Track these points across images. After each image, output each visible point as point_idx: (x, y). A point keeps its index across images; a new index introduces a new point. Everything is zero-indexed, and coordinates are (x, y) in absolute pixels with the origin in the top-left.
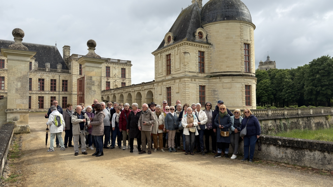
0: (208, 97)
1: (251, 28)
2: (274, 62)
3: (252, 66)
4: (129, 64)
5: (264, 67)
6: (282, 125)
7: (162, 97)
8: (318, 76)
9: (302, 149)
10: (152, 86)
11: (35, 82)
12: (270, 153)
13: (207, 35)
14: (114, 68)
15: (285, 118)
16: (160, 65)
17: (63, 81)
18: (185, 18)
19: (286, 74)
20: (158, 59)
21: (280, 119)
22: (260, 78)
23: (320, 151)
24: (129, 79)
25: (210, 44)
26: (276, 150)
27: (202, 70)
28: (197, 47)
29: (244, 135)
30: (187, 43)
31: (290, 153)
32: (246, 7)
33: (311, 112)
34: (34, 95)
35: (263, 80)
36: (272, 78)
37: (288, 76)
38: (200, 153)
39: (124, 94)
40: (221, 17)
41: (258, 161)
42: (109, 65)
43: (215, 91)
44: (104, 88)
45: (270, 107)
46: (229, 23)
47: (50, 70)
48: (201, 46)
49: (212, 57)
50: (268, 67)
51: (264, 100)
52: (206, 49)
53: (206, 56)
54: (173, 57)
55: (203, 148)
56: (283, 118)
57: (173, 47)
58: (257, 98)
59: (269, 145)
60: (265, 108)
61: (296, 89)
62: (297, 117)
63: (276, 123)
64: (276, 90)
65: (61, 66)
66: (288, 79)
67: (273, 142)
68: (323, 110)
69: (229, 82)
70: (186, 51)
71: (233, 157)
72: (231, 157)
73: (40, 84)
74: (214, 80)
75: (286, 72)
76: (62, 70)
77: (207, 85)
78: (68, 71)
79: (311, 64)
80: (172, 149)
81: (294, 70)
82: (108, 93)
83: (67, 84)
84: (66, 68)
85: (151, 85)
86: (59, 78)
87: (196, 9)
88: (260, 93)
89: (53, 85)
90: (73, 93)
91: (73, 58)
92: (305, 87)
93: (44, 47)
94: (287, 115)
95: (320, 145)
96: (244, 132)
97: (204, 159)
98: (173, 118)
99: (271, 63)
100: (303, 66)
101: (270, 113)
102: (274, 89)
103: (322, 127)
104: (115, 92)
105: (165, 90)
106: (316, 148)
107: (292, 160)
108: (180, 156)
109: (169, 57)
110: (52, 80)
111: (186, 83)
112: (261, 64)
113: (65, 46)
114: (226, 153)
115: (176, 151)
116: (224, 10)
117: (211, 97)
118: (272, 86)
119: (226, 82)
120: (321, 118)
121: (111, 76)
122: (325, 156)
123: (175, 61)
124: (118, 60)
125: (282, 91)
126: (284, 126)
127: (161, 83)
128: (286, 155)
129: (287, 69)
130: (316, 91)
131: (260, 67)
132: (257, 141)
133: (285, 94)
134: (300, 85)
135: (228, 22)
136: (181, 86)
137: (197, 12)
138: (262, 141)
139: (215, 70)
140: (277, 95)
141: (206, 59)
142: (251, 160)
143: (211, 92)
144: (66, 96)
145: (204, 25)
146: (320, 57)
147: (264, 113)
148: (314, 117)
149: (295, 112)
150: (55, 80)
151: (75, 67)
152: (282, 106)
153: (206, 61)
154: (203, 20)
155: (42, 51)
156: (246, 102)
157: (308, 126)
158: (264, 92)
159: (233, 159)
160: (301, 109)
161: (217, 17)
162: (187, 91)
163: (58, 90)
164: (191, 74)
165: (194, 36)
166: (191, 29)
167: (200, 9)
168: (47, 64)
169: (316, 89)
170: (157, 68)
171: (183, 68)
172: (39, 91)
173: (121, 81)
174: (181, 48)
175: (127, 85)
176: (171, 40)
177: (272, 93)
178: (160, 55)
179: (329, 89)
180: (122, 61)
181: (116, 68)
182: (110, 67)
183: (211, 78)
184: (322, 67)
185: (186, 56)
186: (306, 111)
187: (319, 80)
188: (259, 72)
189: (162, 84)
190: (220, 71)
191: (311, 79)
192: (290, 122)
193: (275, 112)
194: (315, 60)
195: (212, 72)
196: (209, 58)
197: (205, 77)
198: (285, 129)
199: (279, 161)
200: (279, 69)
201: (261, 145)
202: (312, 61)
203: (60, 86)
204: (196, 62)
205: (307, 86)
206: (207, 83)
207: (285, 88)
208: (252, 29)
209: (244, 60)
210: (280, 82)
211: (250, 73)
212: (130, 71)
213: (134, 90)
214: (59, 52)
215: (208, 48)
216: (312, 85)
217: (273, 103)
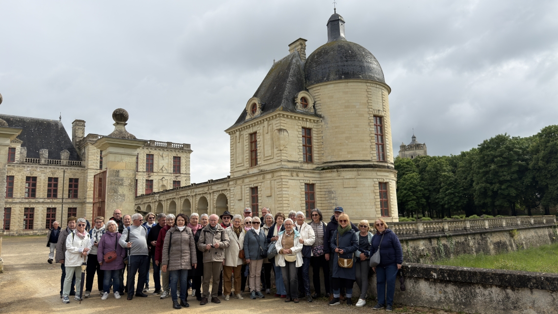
0: (320, 202)
1: (383, 91)
2: (424, 144)
3: (388, 151)
4: (186, 149)
5: (407, 153)
6: (442, 248)
7: (243, 203)
8: (493, 167)
9: (470, 284)
10: (225, 186)
11: (19, 182)
12: (421, 294)
13: (315, 102)
14: (160, 157)
15: (446, 237)
16: (239, 150)
17: (71, 180)
18: (278, 75)
19: (443, 164)
20: (236, 140)
21: (438, 238)
22: (402, 170)
23: (500, 286)
24: (185, 175)
25: (320, 116)
26: (429, 289)
27: (309, 158)
28: (299, 122)
29: (376, 263)
30: (283, 115)
31: (452, 292)
32: (375, 58)
33: (487, 224)
34: (18, 206)
35: (407, 174)
36: (422, 171)
37: (446, 166)
38: (305, 298)
39: (176, 201)
40: (336, 74)
41: (401, 309)
42: (153, 152)
43: (330, 192)
44: (141, 190)
45: (421, 218)
46: (349, 84)
47: (48, 161)
48: (306, 119)
49: (323, 138)
50: (414, 153)
51: (411, 207)
52: (313, 124)
53: (314, 135)
54: (261, 137)
55: (309, 288)
56: (443, 237)
57: (260, 121)
58: (398, 204)
59: (417, 279)
60: (413, 221)
61: (461, 188)
62: (465, 233)
63: (431, 245)
64: (430, 191)
65: (69, 155)
66: (447, 172)
67: (423, 274)
68: (504, 222)
69: (353, 177)
70: (282, 127)
71: (360, 303)
72: (356, 303)
73: (29, 186)
74: (329, 175)
75: (443, 160)
76: (70, 161)
77: (318, 182)
78: (80, 163)
79: (481, 148)
80: (257, 294)
81: (455, 158)
82: (150, 200)
83: (76, 186)
84: (77, 156)
85: (224, 184)
86: (63, 174)
87: (296, 61)
88: (403, 196)
89: (53, 188)
90: (87, 201)
91: (90, 141)
92: (474, 184)
93: (39, 122)
94: (449, 230)
95: (499, 276)
96: (376, 258)
97: (312, 309)
98: (258, 238)
99: (418, 146)
100: (469, 151)
101: (421, 227)
102: (426, 189)
103: (505, 249)
104: (162, 198)
105: (248, 191)
106: (492, 282)
107: (456, 304)
108: (269, 305)
109: (254, 137)
110: (50, 179)
111: (283, 180)
112: (403, 148)
113: (76, 121)
114: (348, 296)
115: (263, 298)
116: (340, 64)
117: (325, 202)
118: (423, 184)
119: (348, 177)
120: (502, 234)
121: (155, 170)
122: (507, 294)
123: (264, 143)
124: (167, 143)
125: (438, 192)
126: (445, 250)
127: (242, 180)
128: (446, 296)
129: (445, 157)
130: (493, 191)
131: (402, 153)
132: (398, 274)
133: (444, 196)
134: (466, 182)
135: (348, 82)
136: (275, 184)
137: (299, 67)
138: (406, 274)
139: (329, 157)
140: (431, 199)
141: (314, 141)
142: (388, 306)
143: (325, 194)
144: (74, 206)
145: (309, 86)
146: (494, 137)
147: (411, 228)
148: (491, 233)
149: (460, 225)
150: (56, 179)
151: (92, 156)
152: (441, 216)
153: (314, 143)
154: (308, 79)
155: (34, 130)
156: (382, 211)
157: (483, 249)
158: (410, 193)
159: (359, 307)
160: (470, 221)
161: (329, 74)
162: (284, 192)
163: (61, 196)
164: (291, 165)
165: (295, 104)
166: (289, 93)
167: (303, 62)
168: (42, 151)
169: (492, 187)
170: (234, 155)
171: (278, 155)
172: (25, 198)
173: (173, 179)
174: (274, 122)
175: (183, 184)
176: (258, 109)
177: (424, 195)
178: (240, 133)
179: (512, 187)
180: (175, 144)
181: (164, 156)
182: (153, 155)
183: (324, 171)
184: (498, 152)
185: (282, 136)
186: (478, 223)
187: (496, 173)
188: (401, 160)
189: (243, 182)
190: (337, 160)
191: (484, 172)
192: (454, 243)
193: (429, 226)
194: (487, 141)
195: (325, 161)
196: (320, 138)
197: (314, 169)
198: (446, 254)
199: (435, 307)
200: (431, 156)
201: (404, 281)
202: (482, 142)
203: (65, 189)
204: (298, 145)
205: (478, 184)
206: (318, 179)
207: (444, 186)
208: (386, 92)
209: (375, 141)
210: (435, 177)
211: (386, 162)
212: (188, 162)
213: (195, 193)
214: (65, 131)
215: (317, 123)
216: (485, 181)
217: (426, 213)
